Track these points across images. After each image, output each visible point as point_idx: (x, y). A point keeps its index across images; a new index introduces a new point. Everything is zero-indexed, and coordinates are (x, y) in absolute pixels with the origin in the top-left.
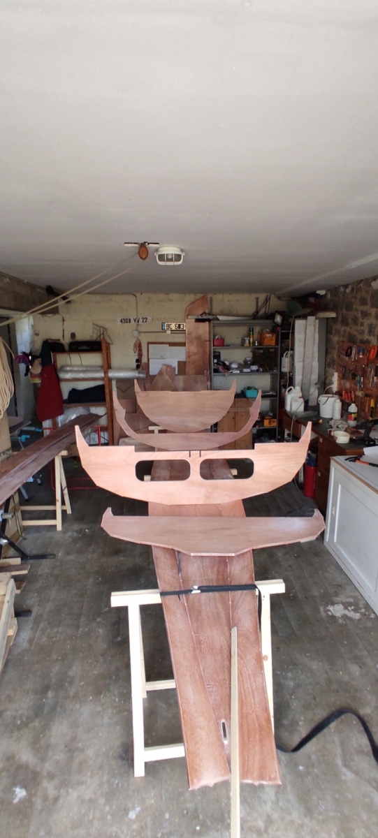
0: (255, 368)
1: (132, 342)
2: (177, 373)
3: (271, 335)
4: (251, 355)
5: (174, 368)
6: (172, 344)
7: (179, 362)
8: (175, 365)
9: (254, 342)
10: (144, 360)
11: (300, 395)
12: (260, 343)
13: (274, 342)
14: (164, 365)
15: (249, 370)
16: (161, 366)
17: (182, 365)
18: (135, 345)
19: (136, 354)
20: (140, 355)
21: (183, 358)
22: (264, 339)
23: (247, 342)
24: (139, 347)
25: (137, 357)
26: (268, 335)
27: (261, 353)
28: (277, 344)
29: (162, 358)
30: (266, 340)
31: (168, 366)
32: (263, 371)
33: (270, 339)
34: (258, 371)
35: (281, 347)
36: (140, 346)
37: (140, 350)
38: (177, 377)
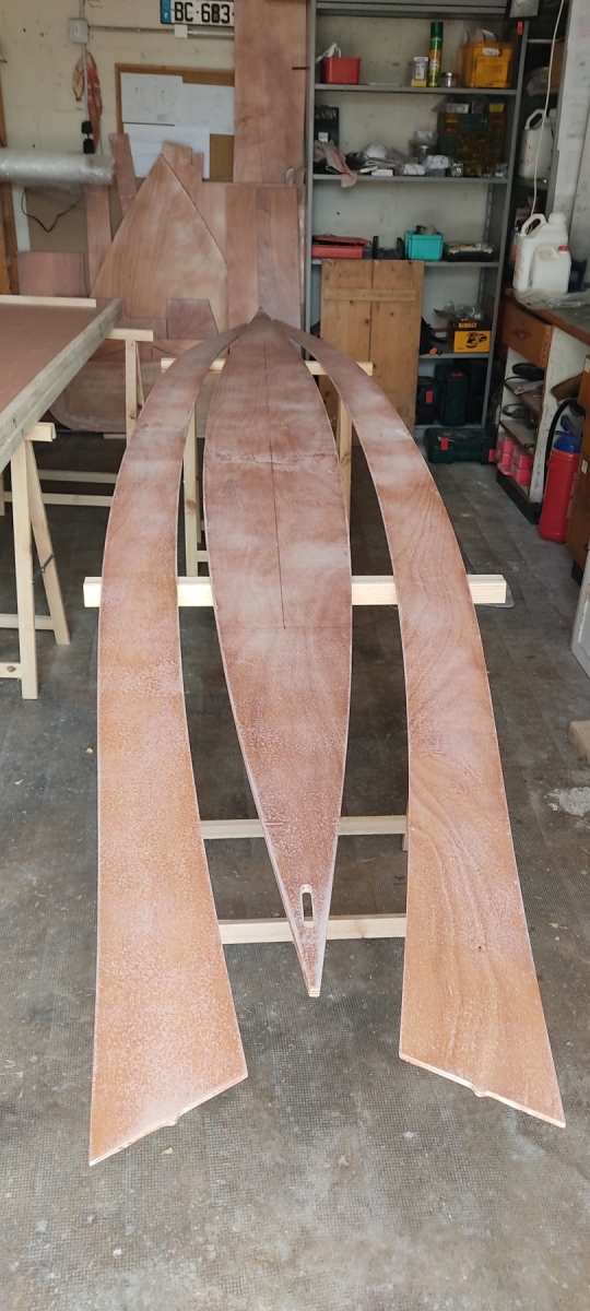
0: (439, 162)
1: (69, 60)
2: (207, 176)
3: (496, 52)
4: (431, 121)
5: (200, 157)
6: (193, 76)
7: (213, 137)
8: (202, 146)
9: (442, 76)
10: (108, 126)
11: (563, 239)
12: (460, 80)
13: (503, 76)
14: (167, 143)
15: (420, 170)
16: (157, 149)
17: (222, 147)
18: (78, 72)
19: (83, 105)
20: (95, 108)
21: (225, 126)
22: (474, 66)
23: (421, 71)
24: (88, 79)
25: (84, 116)
26: (486, 51)
27: (461, 115)
28: (512, 83)
29: (163, 123)
30: (479, 68)
31: (180, 149)
32: (465, 175)
33: (491, 66)
34: (448, 172)
35: (524, 93)
36: (93, 78)
37: (95, 92)
38: (207, 186)
